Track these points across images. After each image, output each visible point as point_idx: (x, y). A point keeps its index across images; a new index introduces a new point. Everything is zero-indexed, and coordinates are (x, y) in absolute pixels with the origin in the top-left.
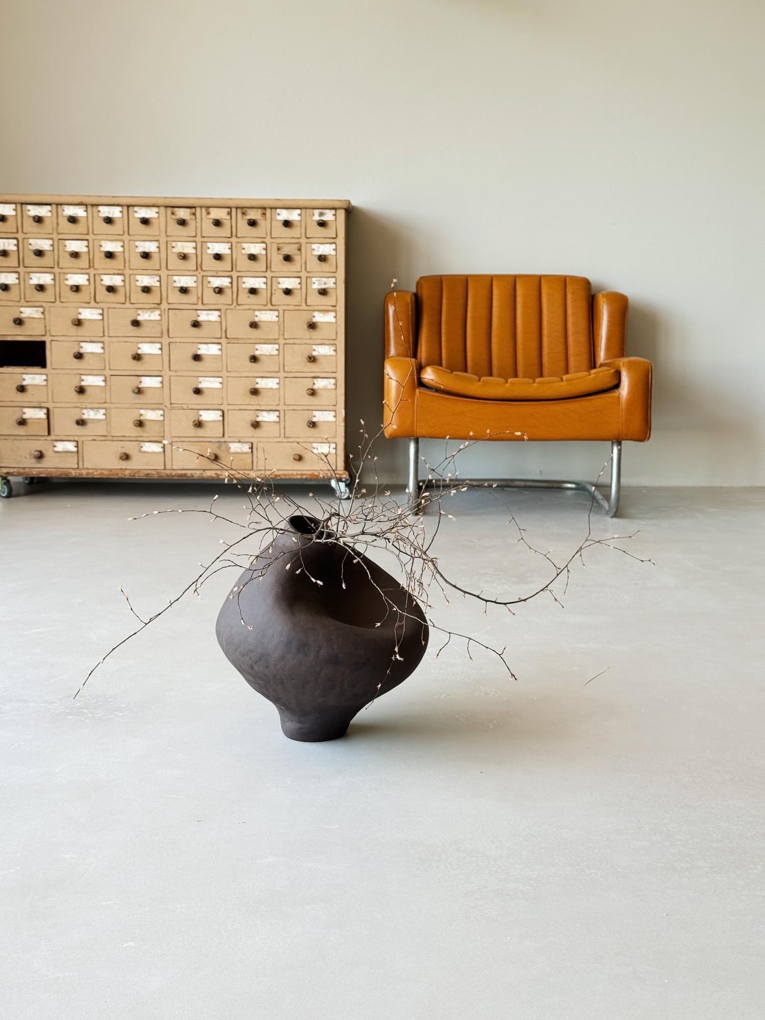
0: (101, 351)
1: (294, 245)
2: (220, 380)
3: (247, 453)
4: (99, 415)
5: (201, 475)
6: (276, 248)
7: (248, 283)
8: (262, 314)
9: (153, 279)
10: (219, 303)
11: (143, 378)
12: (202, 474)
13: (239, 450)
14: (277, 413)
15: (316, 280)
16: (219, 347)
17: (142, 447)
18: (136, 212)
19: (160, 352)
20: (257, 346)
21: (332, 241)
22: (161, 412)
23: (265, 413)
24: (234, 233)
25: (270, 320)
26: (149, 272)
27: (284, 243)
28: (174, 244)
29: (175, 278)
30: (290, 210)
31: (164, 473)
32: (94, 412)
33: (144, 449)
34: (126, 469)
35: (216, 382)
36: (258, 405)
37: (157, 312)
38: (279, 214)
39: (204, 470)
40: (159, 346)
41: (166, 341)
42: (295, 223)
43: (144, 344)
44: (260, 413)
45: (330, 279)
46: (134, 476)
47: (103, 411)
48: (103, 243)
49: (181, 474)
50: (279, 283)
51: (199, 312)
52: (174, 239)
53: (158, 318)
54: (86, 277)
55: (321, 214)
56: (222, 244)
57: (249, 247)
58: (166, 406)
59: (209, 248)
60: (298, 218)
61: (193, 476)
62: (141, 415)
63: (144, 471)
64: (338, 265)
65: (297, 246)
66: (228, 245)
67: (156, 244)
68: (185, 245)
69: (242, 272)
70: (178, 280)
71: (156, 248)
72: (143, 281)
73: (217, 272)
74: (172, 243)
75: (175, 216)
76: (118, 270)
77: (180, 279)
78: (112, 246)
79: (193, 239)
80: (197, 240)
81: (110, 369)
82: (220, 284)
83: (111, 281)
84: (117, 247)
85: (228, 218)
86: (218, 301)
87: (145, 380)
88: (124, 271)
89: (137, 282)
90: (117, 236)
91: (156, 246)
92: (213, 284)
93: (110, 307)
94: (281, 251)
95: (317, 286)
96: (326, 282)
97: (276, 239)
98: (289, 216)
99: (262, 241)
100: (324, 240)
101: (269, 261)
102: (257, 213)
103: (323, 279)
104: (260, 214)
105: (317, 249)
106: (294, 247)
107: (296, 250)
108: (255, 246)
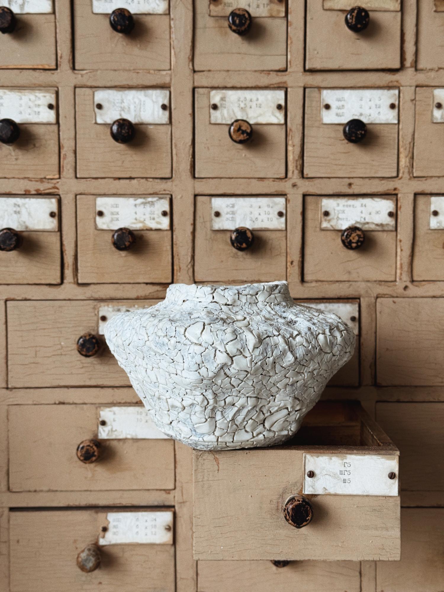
9: (148, 208)
10: (356, 277)
11: (112, 517)
24: (410, 57)
26: (136, 186)
28: (216, 97)
29: (218, 203)
43: (116, 409)
56: (367, 93)
67: (159, 97)
68: (251, 101)
69: (429, 181)
70: (229, 210)
71: (161, 110)
72: (118, 214)
73: (351, 181)
74: (213, 93)
75: (220, 7)
76: (38, 183)
77: (233, 206)
78: (21, 106)
79: (275, 79)
80: (289, 84)
81: (9, 489)
82: (359, 220)
83: (15, 216)
84: (36, 109)
85: (392, 8)
86: (349, 272)
87: (118, 520)
88: (57, 185)
89: (98, 219)
90: (37, 74)
91: (161, 104)
92: (338, 218)
93: (12, 297)
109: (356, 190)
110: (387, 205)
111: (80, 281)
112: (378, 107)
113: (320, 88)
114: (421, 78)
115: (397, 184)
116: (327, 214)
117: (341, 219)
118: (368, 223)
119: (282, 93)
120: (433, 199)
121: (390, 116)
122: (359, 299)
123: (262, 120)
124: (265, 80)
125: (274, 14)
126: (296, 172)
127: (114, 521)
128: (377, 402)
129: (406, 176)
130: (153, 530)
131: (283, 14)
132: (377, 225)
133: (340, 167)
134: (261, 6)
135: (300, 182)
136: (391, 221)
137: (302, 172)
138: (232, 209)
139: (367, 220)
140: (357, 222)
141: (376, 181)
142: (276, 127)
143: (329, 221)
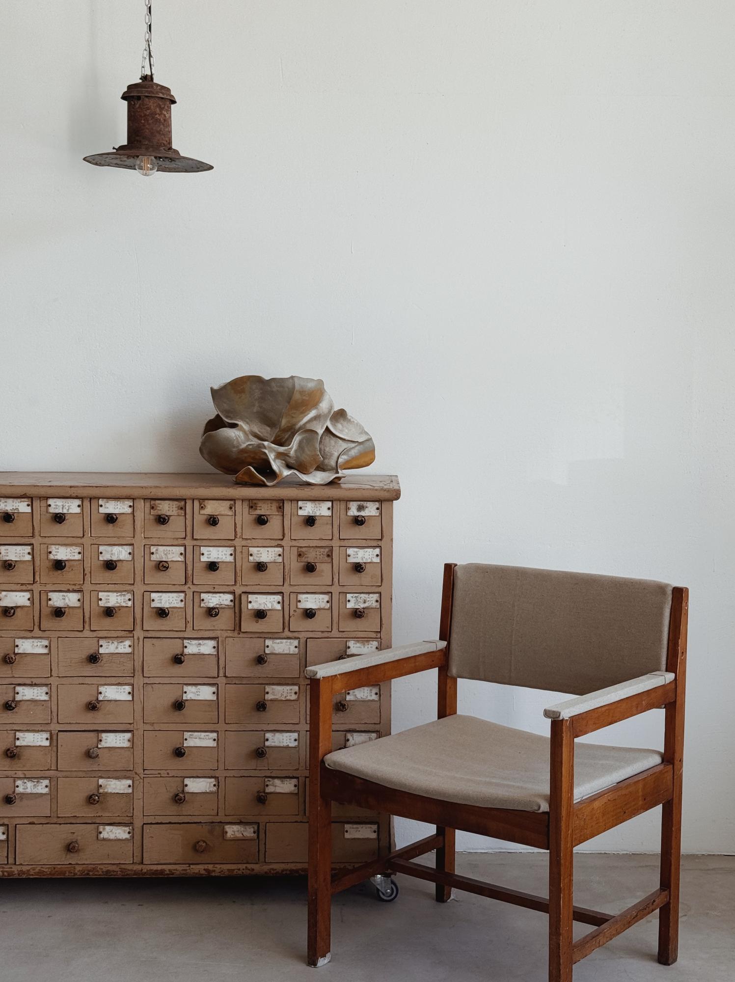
0: (46, 698)
1: (322, 550)
2: (214, 735)
3: (251, 840)
4: (39, 788)
5: (185, 872)
6: (296, 554)
7: (256, 601)
8: (276, 643)
9: (123, 598)
10: (216, 628)
11: (104, 735)
12: (186, 870)
13: (239, 835)
14: (294, 781)
15: (352, 597)
16: (214, 689)
17: (101, 833)
18: (101, 506)
19: (130, 698)
20: (268, 689)
21: (375, 543)
22: (130, 782)
23: (277, 782)
24: (239, 534)
25: (287, 652)
26: (117, 587)
27: (308, 547)
28: (153, 549)
29: (154, 595)
30: (317, 503)
31: (132, 870)
32: (33, 784)
33: (104, 835)
34: (77, 864)
35: (209, 739)
36: (269, 769)
37: (128, 643)
38: (301, 508)
39: (190, 864)
40: (128, 689)
41: (139, 681)
42: (325, 520)
43: (106, 687)
44: (270, 782)
45: (371, 595)
46: (88, 874)
47: (46, 782)
48: (53, 549)
49: (157, 870)
50: (300, 601)
51: (186, 641)
52: (155, 541)
53: (129, 650)
54: (27, 595)
55: (360, 508)
56: (221, 549)
57: (259, 553)
58: (136, 773)
59: (203, 554)
60: (329, 513)
61: (173, 874)
62: (101, 786)
63: (102, 867)
65: (327, 550)
66: (230, 550)
67: (129, 549)
68: (169, 551)
69: (248, 587)
70: (159, 598)
71: (129, 555)
72: (109, 599)
73: (214, 586)
74: (152, 547)
75: (155, 511)
76: (73, 586)
77: (161, 597)
78: (66, 552)
79: (181, 542)
80: (187, 544)
81: (58, 722)
82: (218, 603)
83: (63, 601)
84: (74, 554)
85: (230, 514)
86: (214, 626)
87: (107, 737)
88: (82, 587)
89: (100, 602)
90: (74, 539)
91: (128, 552)
92: (209, 602)
93: (61, 636)
94: (304, 558)
95: (353, 605)
96: (366, 599)
97: (298, 541)
98: (315, 511)
99: (278, 544)
100: (364, 543)
101: (286, 570)
102: (271, 506)
103: (362, 595)
104: (276, 509)
105: (354, 555)
106: (322, 553)
107: (325, 556)
108: (268, 551)
109: (216, 590)
110: (230, 597)
111: (92, 629)
112: (225, 554)
113: (200, 546)
114: (244, 543)
115: (234, 588)
116: (203, 600)
117: (211, 603)
118: (220, 605)
119: (183, 548)
120: (249, 595)
121: (229, 559)
122: (218, 638)
123: (174, 559)
124: (176, 543)
125: (180, 514)
126: (190, 582)
127: (106, 737)
128: (226, 684)
129: (239, 584)
130: (123, 741)
131: (183, 515)
132: (226, 605)
133: (207, 580)
135: (191, 586)
136: (232, 604)
137: (193, 582)
138: (160, 598)
139: (220, 603)
140: (215, 604)
141: (225, 587)
142: (179, 562)
143: (205, 603)
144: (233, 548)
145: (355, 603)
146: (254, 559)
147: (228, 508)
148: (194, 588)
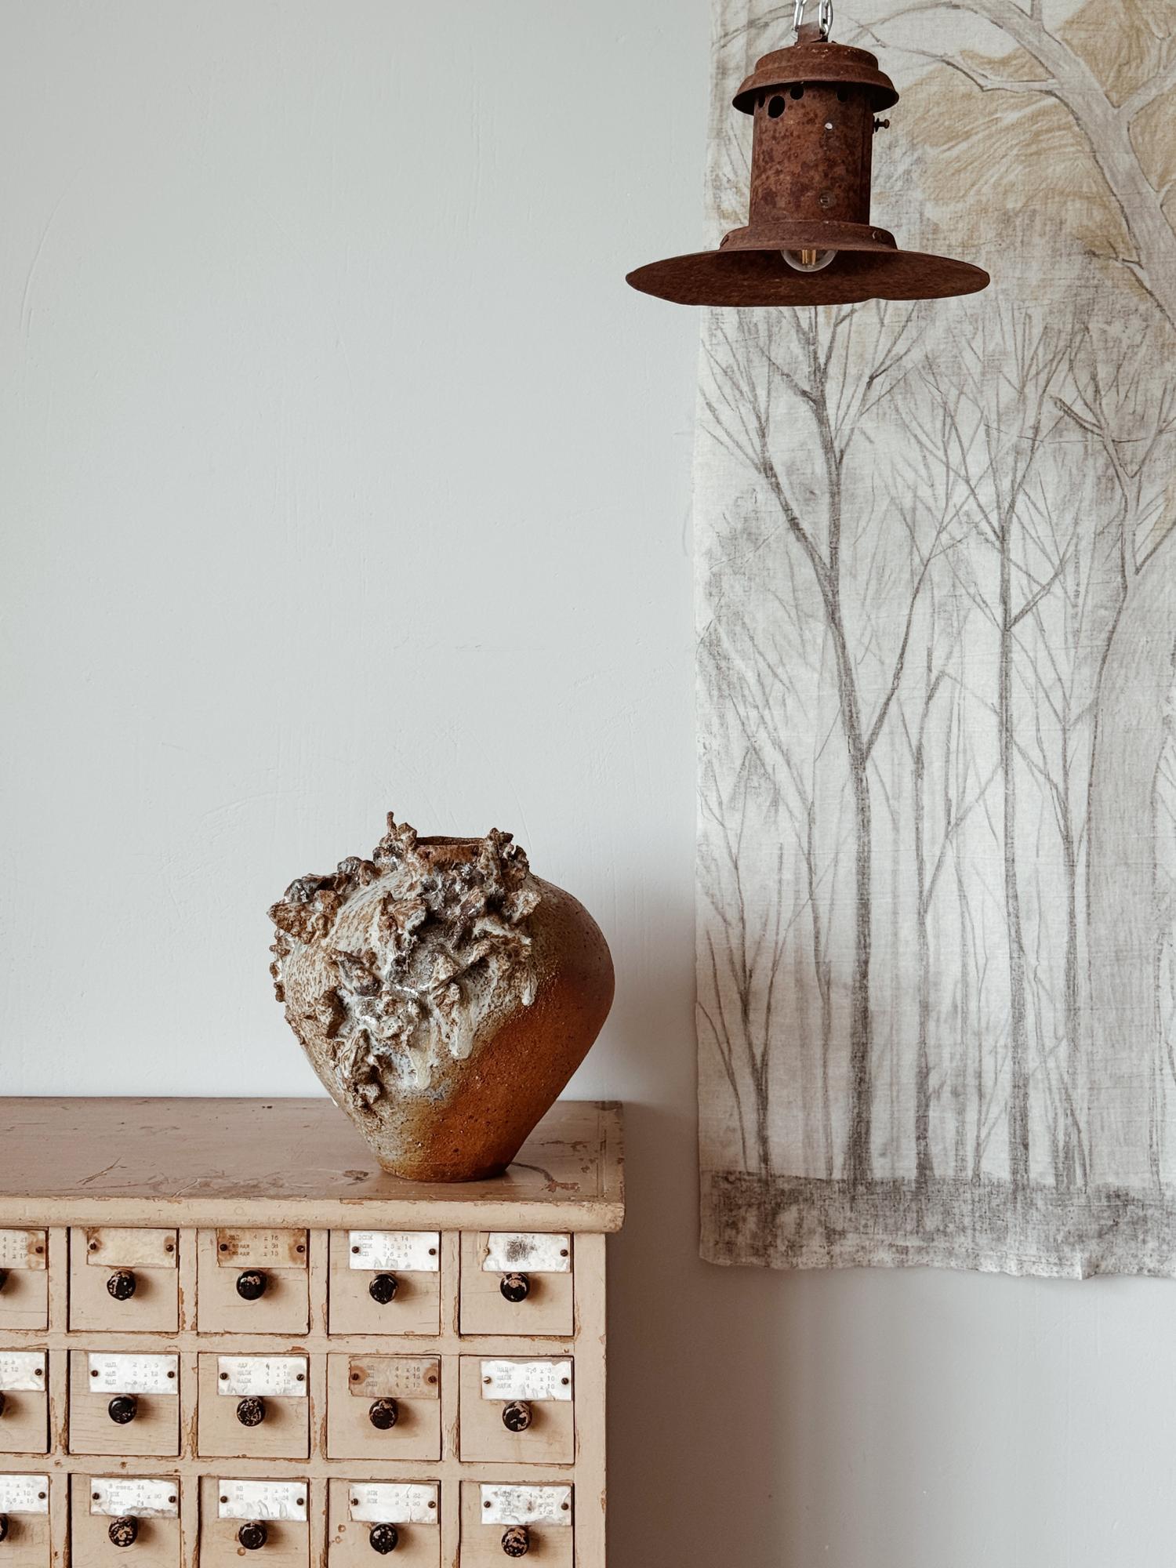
1: (413, 1364)
6: (347, 1374)
7: (239, 1499)
15: (496, 1493)
21: (557, 1348)
24: (189, 1321)
27: (377, 1355)
30: (398, 1235)
38: (356, 1250)
42: (420, 1282)
45: (548, 1490)
50: (356, 1502)
55: (516, 1251)
56: (142, 1358)
57: (246, 1372)
59: (95, 1374)
60: (432, 1264)
64: (580, 1438)
65: (427, 1364)
66: (168, 1363)
69: (218, 1463)
73: (124, 1460)
79: (33, 1340)
80: (51, 1346)
85: (167, 1265)
92: (111, 1502)
94: (364, 1384)
95: (498, 1516)
96: (533, 1499)
97: (347, 1339)
98: (395, 1257)
99: (294, 1348)
100: (526, 1348)
101: (318, 1419)
102: (275, 1246)
103: (523, 1488)
104: (287, 1252)
105: (501, 1379)
106: (412, 1372)
107: (422, 1382)
108: (268, 1366)
109: (130, 1470)
110: (169, 1489)
112: (154, 1375)
113: (87, 1352)
114: (204, 1343)
115: (178, 1464)
116: (96, 1496)
117: (115, 1503)
118: (146, 1509)
119: (42, 1357)
120: (222, 1482)
121: (169, 1386)
123: (19, 1386)
124: (22, 1342)
125: (33, 1266)
126: (60, 1448)
129: (189, 1455)
131: (43, 1266)
132: (157, 1511)
133: (111, 1443)
134: (18, 1257)
135: (64, 1459)
136: (174, 1507)
137: (67, 1447)
139: (145, 1505)
140: (133, 1508)
141: (153, 1461)
142: (35, 1394)
143: (100, 1505)
144: (176, 1357)
145: (504, 1510)
146: (230, 1389)
147: (163, 1249)
148: (70, 1464)
